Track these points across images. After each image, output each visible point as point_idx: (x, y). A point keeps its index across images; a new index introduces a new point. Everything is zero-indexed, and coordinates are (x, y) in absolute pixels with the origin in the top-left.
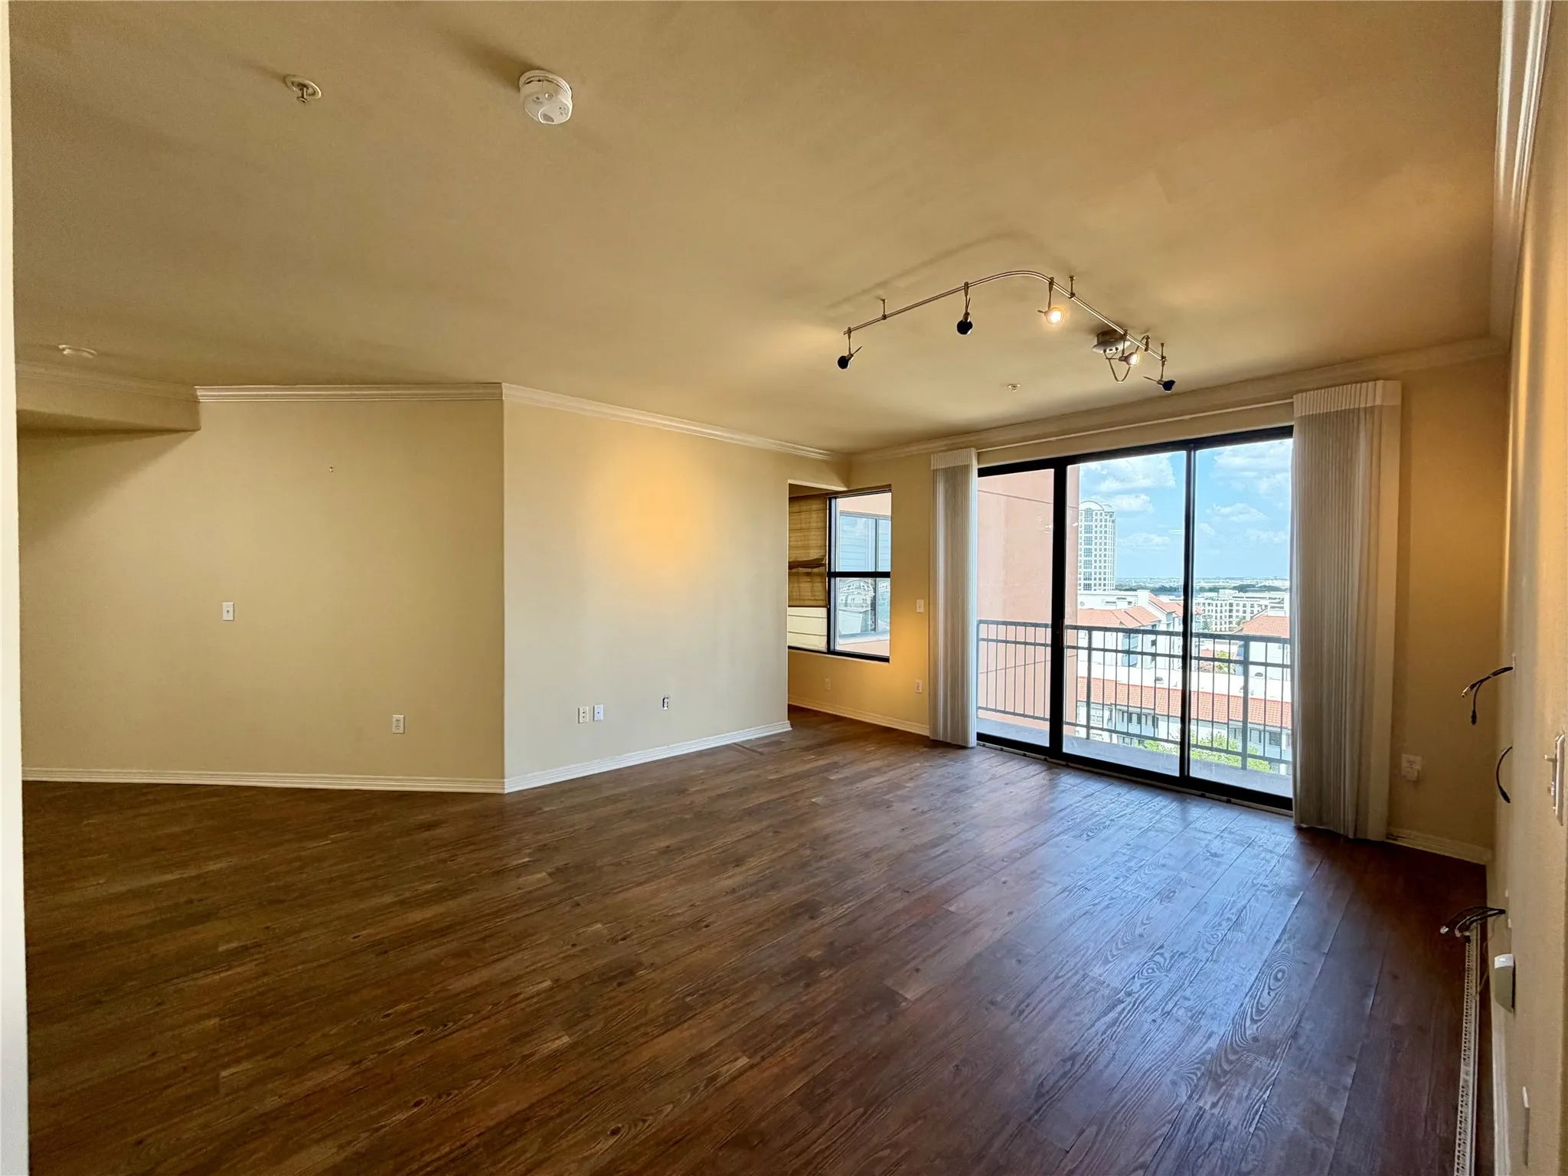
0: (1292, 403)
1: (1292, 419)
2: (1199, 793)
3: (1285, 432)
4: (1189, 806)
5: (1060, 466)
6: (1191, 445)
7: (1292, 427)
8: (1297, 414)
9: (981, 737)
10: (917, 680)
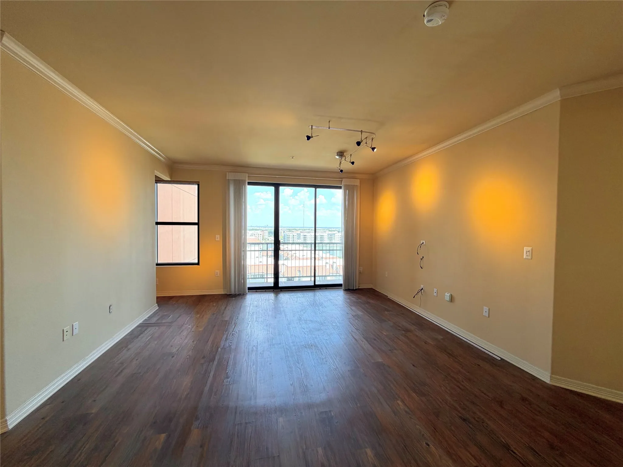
0: (342, 180)
1: (341, 185)
2: (319, 288)
3: (340, 188)
4: (316, 293)
5: (277, 186)
6: (316, 187)
7: (341, 187)
8: (343, 183)
9: (250, 289)
10: (217, 271)
